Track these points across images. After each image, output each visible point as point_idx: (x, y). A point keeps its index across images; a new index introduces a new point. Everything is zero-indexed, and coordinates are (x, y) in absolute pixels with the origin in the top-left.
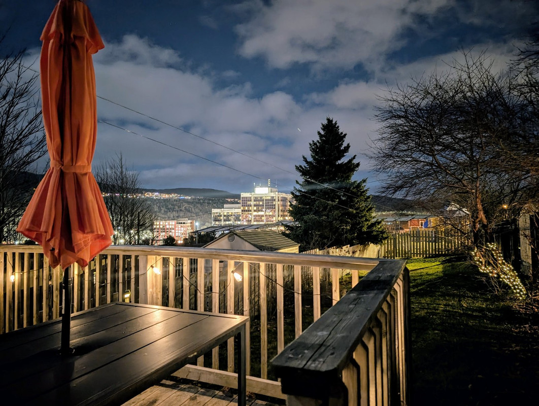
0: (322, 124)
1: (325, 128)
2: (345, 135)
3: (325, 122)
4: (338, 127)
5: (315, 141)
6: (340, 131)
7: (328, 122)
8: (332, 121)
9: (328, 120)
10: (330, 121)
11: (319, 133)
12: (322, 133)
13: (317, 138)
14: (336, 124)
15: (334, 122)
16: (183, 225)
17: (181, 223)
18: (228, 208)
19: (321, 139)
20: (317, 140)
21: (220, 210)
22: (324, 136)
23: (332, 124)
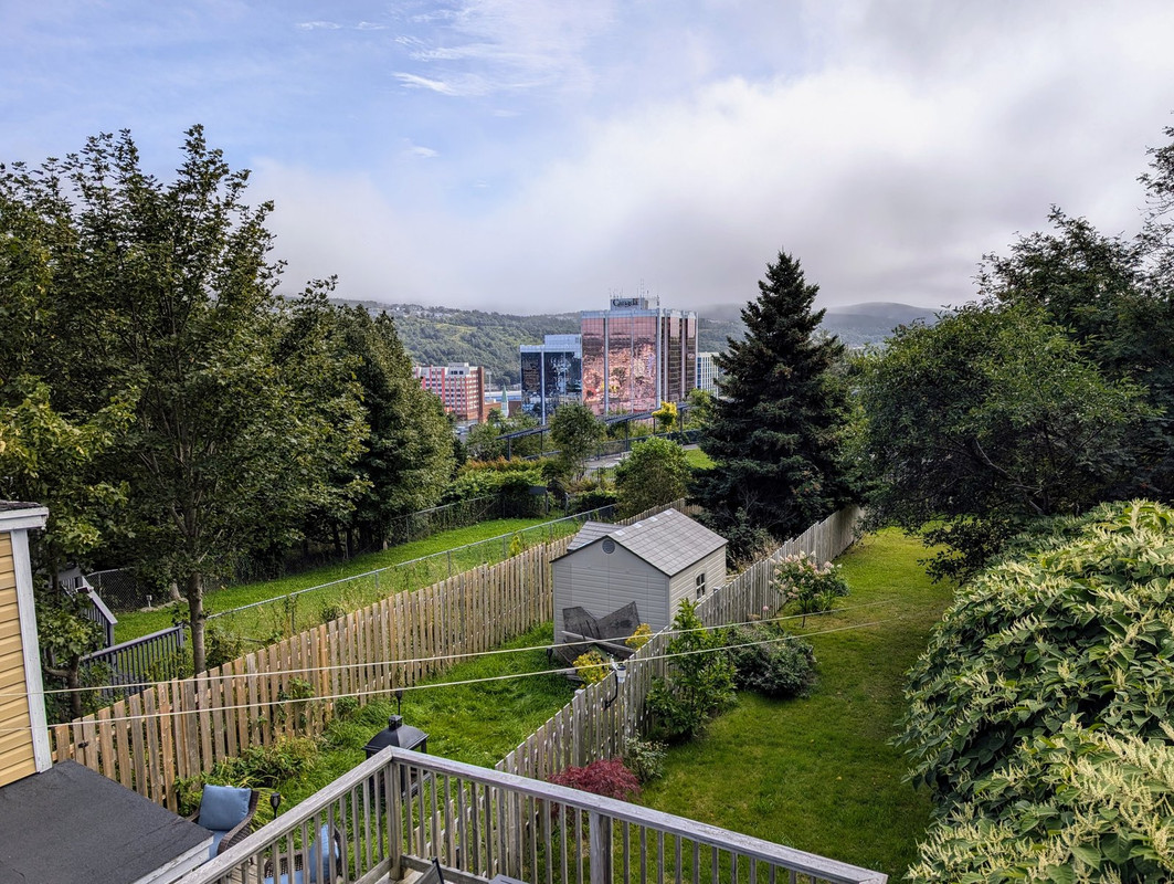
0: (770, 267)
1: (774, 274)
2: (818, 288)
3: (776, 262)
4: (802, 273)
5: (755, 302)
6: (807, 284)
7: (781, 263)
8: (789, 260)
9: (782, 258)
10: (784, 260)
11: (762, 285)
12: (769, 283)
13: (759, 293)
14: (797, 265)
15: (793, 262)
16: (458, 376)
17: (456, 373)
18: (553, 344)
19: (766, 296)
20: (759, 299)
21: (538, 347)
22: (772, 290)
23: (789, 267)
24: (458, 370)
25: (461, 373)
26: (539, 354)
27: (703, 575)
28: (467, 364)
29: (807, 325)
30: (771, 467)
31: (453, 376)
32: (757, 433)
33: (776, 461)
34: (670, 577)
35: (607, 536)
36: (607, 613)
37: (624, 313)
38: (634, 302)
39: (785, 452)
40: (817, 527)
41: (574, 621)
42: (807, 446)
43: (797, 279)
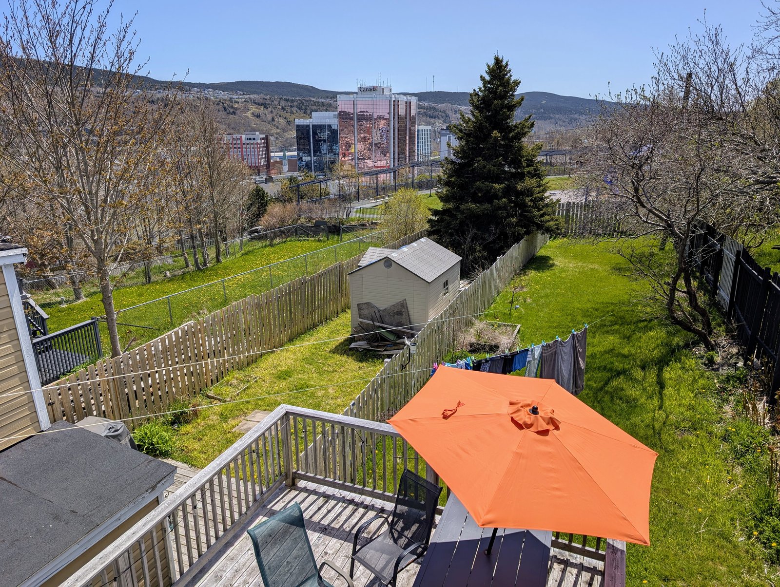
0: (488, 66)
1: (491, 72)
2: (520, 82)
3: (492, 62)
4: (510, 71)
5: (477, 90)
6: (513, 79)
7: (496, 63)
8: (501, 61)
10: (498, 61)
11: (482, 78)
12: (488, 78)
13: (481, 84)
14: (507, 65)
15: (504, 63)
16: (252, 141)
17: (250, 139)
18: (319, 118)
19: (485, 86)
20: (480, 88)
21: (308, 121)
22: (489, 82)
23: (501, 67)
24: (252, 137)
25: (254, 139)
26: (309, 125)
27: (447, 281)
28: (257, 133)
29: (511, 108)
30: (487, 206)
31: (248, 142)
32: (478, 183)
33: (490, 202)
34: (429, 283)
35: (387, 257)
36: (386, 306)
37: (367, 97)
38: (374, 89)
39: (496, 196)
40: (515, 246)
41: (365, 312)
42: (509, 191)
43: (506, 75)
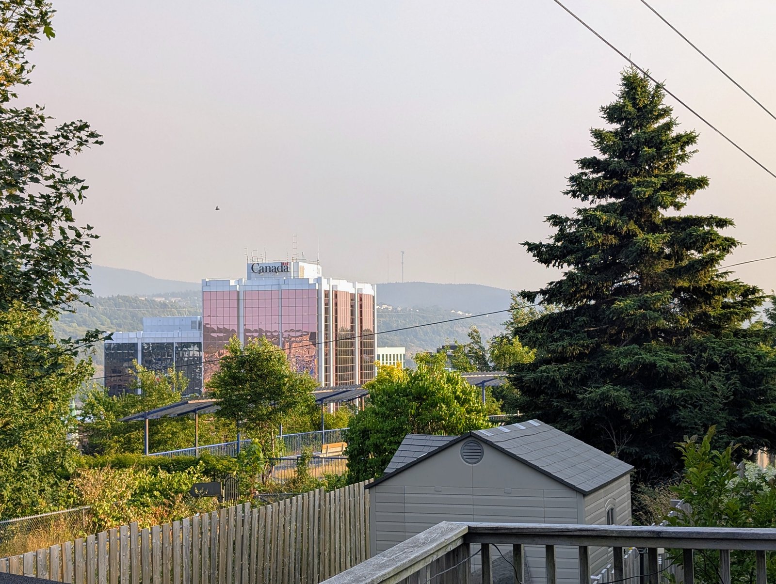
18: (156, 330)
21: (132, 335)
26: (134, 345)
27: (612, 510)
34: (585, 494)
35: (470, 436)
37: (268, 282)
